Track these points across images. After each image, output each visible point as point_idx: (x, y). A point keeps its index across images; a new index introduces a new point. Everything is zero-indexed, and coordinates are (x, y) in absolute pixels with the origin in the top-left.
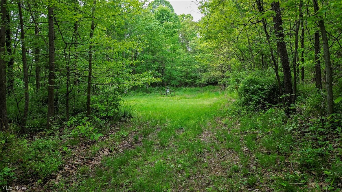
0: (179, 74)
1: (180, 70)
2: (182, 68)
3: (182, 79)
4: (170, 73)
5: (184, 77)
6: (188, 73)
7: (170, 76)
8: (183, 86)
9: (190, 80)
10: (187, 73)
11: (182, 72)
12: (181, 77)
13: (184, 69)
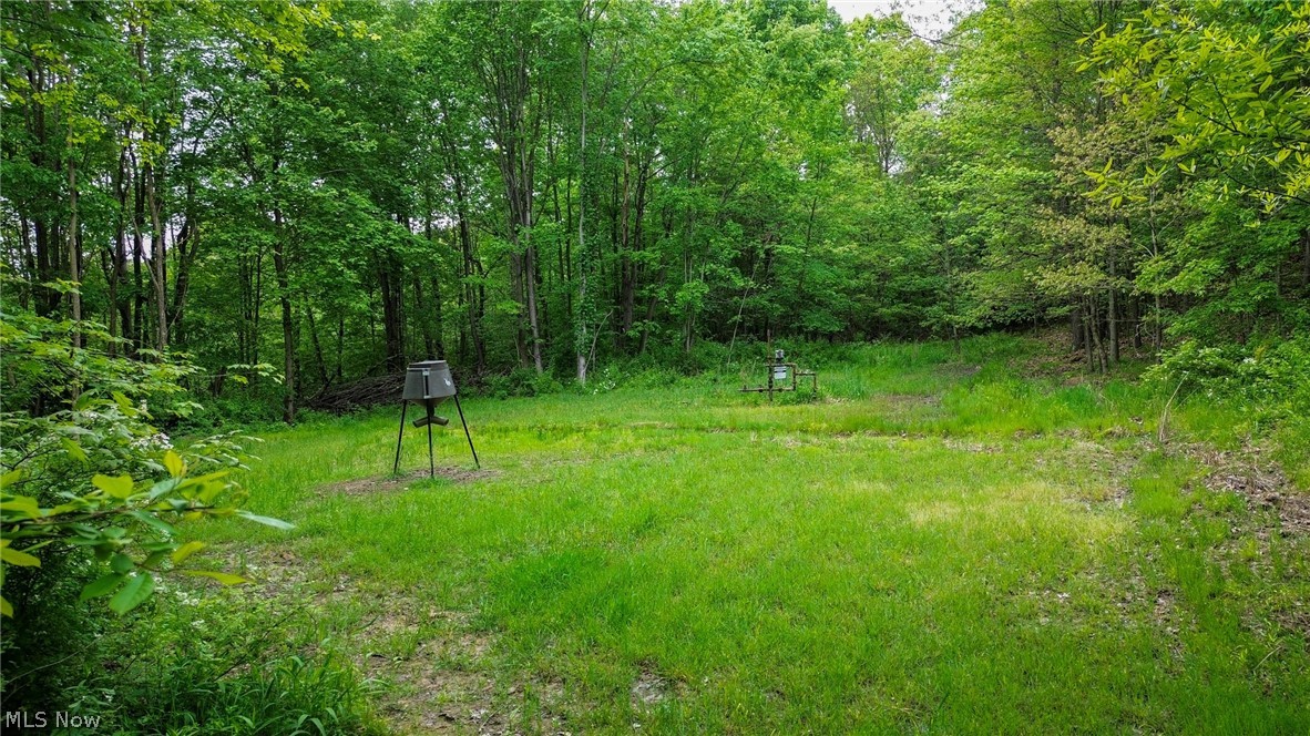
0: (845, 280)
1: (845, 259)
2: (856, 253)
3: (858, 305)
4: (801, 276)
5: (870, 294)
6: (884, 276)
7: (799, 288)
8: (861, 335)
9: (895, 309)
10: (883, 274)
11: (859, 269)
12: (850, 292)
13: (868, 258)
